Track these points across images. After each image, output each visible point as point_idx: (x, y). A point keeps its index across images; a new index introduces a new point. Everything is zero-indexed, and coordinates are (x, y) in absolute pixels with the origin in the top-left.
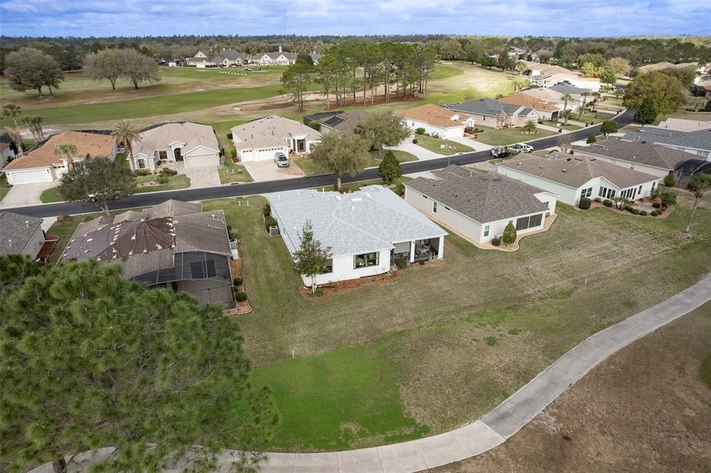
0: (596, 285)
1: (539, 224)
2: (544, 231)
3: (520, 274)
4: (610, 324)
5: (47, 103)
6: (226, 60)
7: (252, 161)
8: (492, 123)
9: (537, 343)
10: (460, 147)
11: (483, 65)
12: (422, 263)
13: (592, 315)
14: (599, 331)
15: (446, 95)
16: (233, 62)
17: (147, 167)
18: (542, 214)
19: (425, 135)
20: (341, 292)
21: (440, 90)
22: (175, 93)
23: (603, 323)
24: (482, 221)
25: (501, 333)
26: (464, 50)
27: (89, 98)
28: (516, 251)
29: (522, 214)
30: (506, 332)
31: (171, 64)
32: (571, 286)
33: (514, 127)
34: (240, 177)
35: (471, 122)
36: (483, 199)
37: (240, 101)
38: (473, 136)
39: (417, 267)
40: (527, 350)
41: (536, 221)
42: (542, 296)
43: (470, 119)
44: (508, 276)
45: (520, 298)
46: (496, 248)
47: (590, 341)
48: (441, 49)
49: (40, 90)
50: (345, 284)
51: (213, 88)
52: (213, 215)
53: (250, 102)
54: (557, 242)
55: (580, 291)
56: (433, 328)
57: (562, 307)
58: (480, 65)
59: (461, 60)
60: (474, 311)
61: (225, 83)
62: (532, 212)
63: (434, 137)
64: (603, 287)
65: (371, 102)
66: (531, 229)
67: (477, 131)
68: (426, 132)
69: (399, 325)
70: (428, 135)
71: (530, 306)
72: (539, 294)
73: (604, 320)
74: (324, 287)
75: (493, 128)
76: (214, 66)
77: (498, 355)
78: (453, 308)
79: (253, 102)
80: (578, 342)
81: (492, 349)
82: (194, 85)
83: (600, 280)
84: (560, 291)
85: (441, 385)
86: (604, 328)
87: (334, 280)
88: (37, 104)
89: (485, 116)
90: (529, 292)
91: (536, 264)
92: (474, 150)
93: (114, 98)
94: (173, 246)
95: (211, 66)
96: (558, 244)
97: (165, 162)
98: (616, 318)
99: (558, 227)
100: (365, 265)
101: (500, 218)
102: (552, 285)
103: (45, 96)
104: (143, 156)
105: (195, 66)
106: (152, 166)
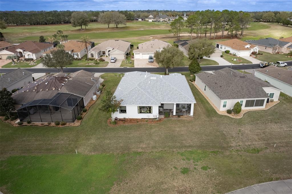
0: (282, 149)
1: (262, 105)
2: (265, 109)
3: (233, 132)
4: (277, 179)
5: (83, 32)
6: (161, 19)
7: (139, 59)
8: (270, 51)
9: (215, 179)
10: (244, 60)
11: (283, 24)
12: (179, 116)
13: (266, 169)
14: (267, 181)
15: (254, 37)
16: (164, 20)
17: (94, 57)
18: (264, 100)
19: (230, 54)
20: (126, 124)
21: (252, 35)
22: (131, 30)
23: (272, 177)
24: (221, 98)
25: (196, 167)
26: (276, 17)
27: (98, 30)
28: (239, 119)
29: (250, 97)
30: (199, 168)
31: (139, 20)
32: (263, 146)
33: (283, 53)
34: (129, 65)
35: (257, 49)
36: (229, 86)
37: (154, 35)
38: (255, 56)
39: (176, 118)
40: (206, 182)
41: (260, 103)
42: (239, 149)
43: (256, 48)
44: (225, 133)
45: (224, 148)
46: (228, 115)
47: (254, 188)
48: (263, 16)
49: (81, 27)
50: (131, 120)
51: (148, 29)
52: (92, 78)
53: (159, 35)
54: (269, 117)
55: (268, 151)
56: (157, 154)
57: (248, 159)
58: (282, 24)
59: (273, 22)
60: (189, 149)
61: (153, 27)
62: (257, 97)
63: (233, 55)
64: (287, 151)
65: (213, 38)
66: (255, 107)
67: (259, 54)
68: (230, 53)
69: (142, 148)
70: (231, 54)
71: (228, 153)
72: (238, 148)
73: (274, 175)
74: (120, 120)
75: (270, 53)
76: (156, 21)
77: (183, 181)
78: (178, 145)
79: (160, 35)
80: (245, 186)
81: (182, 176)
82: (140, 27)
83: (287, 146)
84: (254, 148)
85: (136, 191)
86: (271, 181)
87: (127, 117)
88: (79, 32)
89: (266, 47)
90: (232, 145)
91: (247, 129)
92: (252, 63)
93: (107, 31)
94: (59, 89)
95: (154, 21)
96: (269, 118)
97: (104, 56)
98: (285, 176)
99: (275, 109)
100: (144, 113)
101: (234, 98)
102: (250, 143)
103: (83, 29)
104: (93, 52)
105: (148, 21)
106: (96, 57)
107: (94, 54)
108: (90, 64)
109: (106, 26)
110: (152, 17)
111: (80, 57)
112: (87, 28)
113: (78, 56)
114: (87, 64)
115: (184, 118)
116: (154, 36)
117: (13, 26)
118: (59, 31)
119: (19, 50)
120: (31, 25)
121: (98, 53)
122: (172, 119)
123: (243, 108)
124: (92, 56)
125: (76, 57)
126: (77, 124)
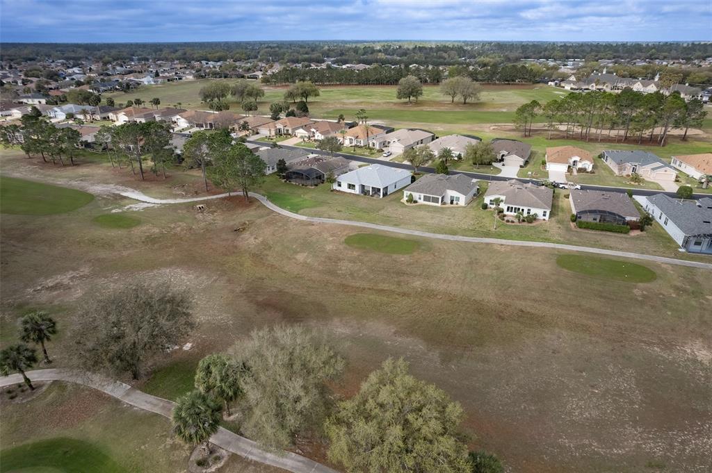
2: (438, 206)
8: (616, 170)
16: (600, 87)
19: (544, 165)
38: (575, 173)
41: (436, 200)
49: (409, 99)
62: (432, 194)
66: (432, 203)
88: (404, 107)
100: (351, 188)
103: (410, 102)
104: (374, 141)
105: (564, 87)
106: (377, 147)
107: (375, 143)
108: (365, 153)
110: (575, 80)
111: (362, 145)
114: (362, 153)
115: (375, 198)
118: (361, 110)
119: (313, 130)
121: (380, 143)
122: (367, 196)
123: (421, 202)
124: (374, 146)
125: (358, 144)
126: (313, 187)
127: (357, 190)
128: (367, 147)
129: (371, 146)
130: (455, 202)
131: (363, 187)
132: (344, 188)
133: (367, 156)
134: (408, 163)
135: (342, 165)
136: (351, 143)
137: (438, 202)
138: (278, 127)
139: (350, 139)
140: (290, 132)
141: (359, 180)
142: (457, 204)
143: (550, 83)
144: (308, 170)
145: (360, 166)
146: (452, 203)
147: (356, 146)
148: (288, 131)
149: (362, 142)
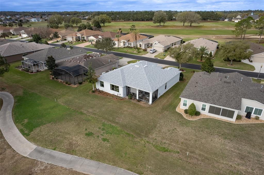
2: (233, 123)
9: (100, 149)
12: (139, 101)
13: (149, 165)
18: (234, 111)
24: (182, 96)
28: (190, 121)
30: (101, 137)
34: (162, 57)
36: (202, 88)
40: (92, 147)
42: (152, 142)
44: (158, 125)
46: (182, 114)
47: (118, 170)
49: (160, 24)
50: (105, 93)
56: (90, 118)
57: (147, 151)
60: (113, 125)
62: (224, 106)
66: (222, 117)
69: (87, 111)
71: (137, 140)
72: (152, 140)
81: (83, 136)
84: (166, 147)
88: (158, 28)
90: (150, 136)
93: (181, 28)
94: (81, 63)
97: (151, 47)
101: (195, 99)
103: (161, 26)
104: (141, 43)
105: (234, 21)
106: (143, 47)
107: (142, 45)
108: (134, 52)
109: (182, 24)
110: (240, 17)
111: (132, 46)
112: (165, 25)
113: (131, 45)
114: (132, 52)
115: (142, 103)
116: (217, 36)
117: (122, 21)
119: (100, 37)
120: (133, 20)
121: (145, 45)
122: (132, 101)
123: (206, 113)
124: (141, 46)
125: (129, 45)
126: (76, 86)
127: (121, 93)
128: (136, 48)
129: (138, 46)
130: (253, 115)
131: (128, 89)
132: (107, 89)
133: (135, 54)
134: (174, 60)
135: (111, 61)
136: (124, 45)
137: (232, 117)
138: (78, 36)
139: (124, 42)
140: (85, 38)
141: (124, 80)
142: (257, 118)
143: (225, 20)
144: (75, 67)
145: (129, 63)
146: (248, 116)
147: (128, 47)
148: (84, 37)
149: (132, 44)
